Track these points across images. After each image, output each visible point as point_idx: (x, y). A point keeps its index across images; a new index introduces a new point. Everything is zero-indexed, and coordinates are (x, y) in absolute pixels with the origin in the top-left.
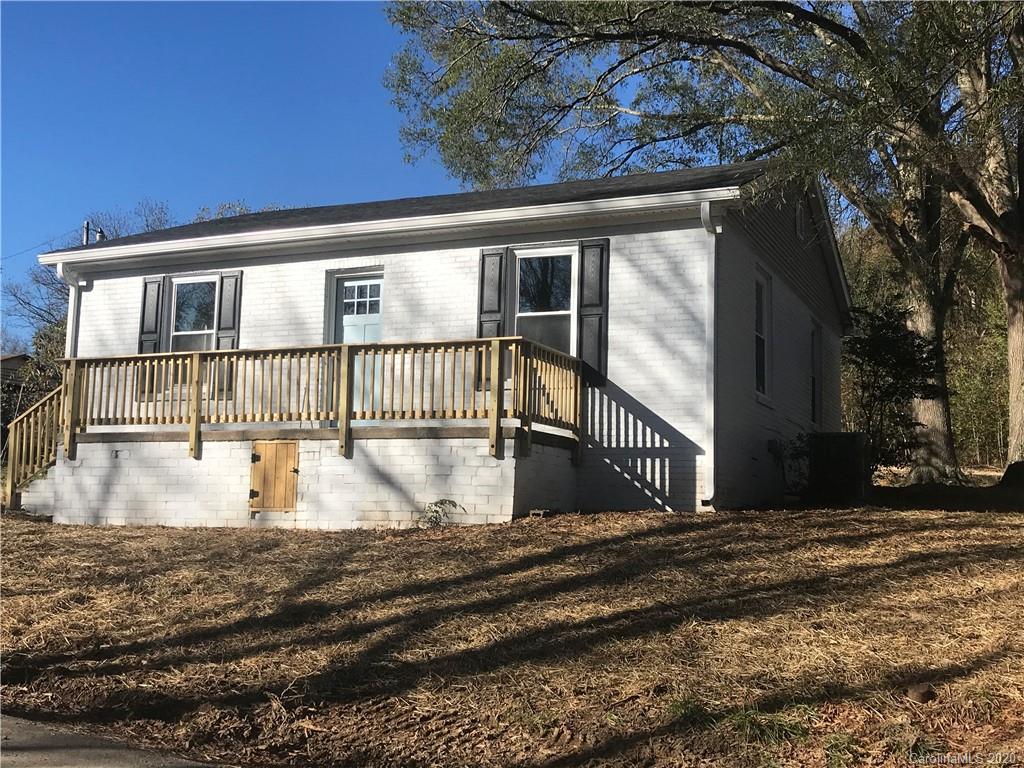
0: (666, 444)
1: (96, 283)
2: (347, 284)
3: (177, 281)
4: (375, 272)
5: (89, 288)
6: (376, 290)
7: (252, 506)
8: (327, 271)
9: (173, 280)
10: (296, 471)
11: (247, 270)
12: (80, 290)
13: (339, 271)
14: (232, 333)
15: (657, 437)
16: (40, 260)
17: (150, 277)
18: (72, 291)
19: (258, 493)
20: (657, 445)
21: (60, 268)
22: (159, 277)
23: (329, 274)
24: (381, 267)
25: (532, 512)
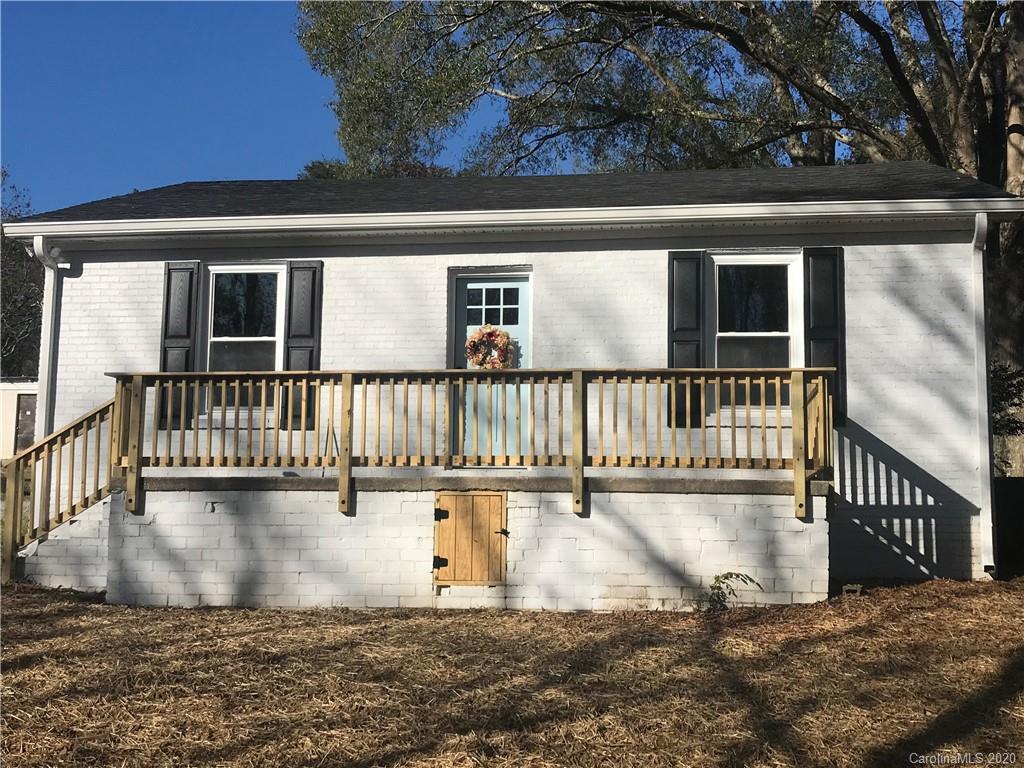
0: (931, 501)
1: (85, 266)
2: (470, 286)
3: (215, 269)
4: (518, 273)
5: (76, 272)
6: (512, 296)
7: (437, 579)
8: (449, 269)
9: (210, 268)
10: (505, 533)
11: (327, 261)
12: (60, 275)
13: (466, 269)
14: (310, 343)
15: (918, 491)
16: (6, 230)
17: (176, 263)
18: (50, 277)
19: (446, 560)
20: (919, 501)
21: (38, 243)
22: (192, 263)
23: (452, 271)
24: (528, 267)
25: (845, 588)
